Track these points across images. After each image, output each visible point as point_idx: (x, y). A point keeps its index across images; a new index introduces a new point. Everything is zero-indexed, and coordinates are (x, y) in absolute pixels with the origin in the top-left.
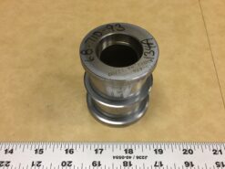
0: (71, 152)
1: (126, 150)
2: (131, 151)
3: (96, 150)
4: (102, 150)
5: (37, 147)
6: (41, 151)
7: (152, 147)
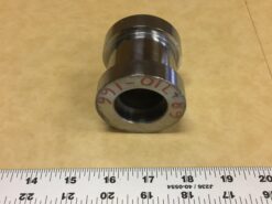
0: (113, 180)
1: (183, 178)
2: (191, 179)
3: (145, 178)
4: (153, 177)
5: (68, 175)
6: (74, 180)
7: (217, 173)
